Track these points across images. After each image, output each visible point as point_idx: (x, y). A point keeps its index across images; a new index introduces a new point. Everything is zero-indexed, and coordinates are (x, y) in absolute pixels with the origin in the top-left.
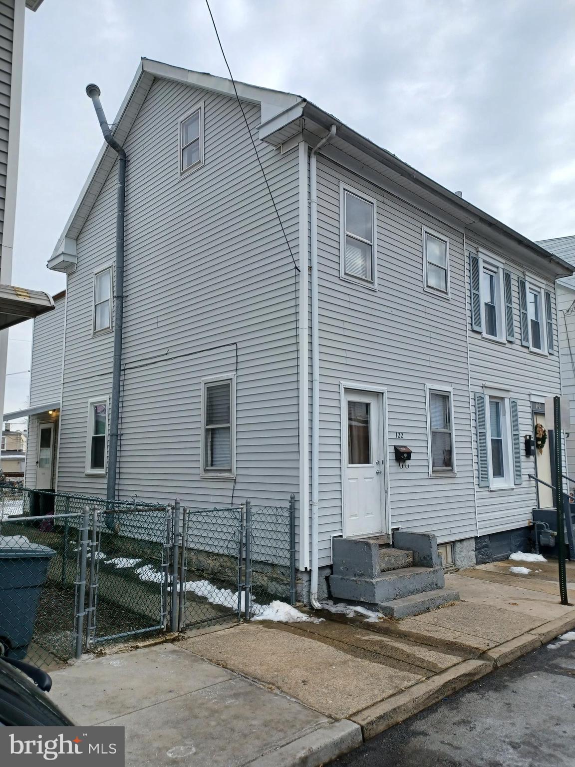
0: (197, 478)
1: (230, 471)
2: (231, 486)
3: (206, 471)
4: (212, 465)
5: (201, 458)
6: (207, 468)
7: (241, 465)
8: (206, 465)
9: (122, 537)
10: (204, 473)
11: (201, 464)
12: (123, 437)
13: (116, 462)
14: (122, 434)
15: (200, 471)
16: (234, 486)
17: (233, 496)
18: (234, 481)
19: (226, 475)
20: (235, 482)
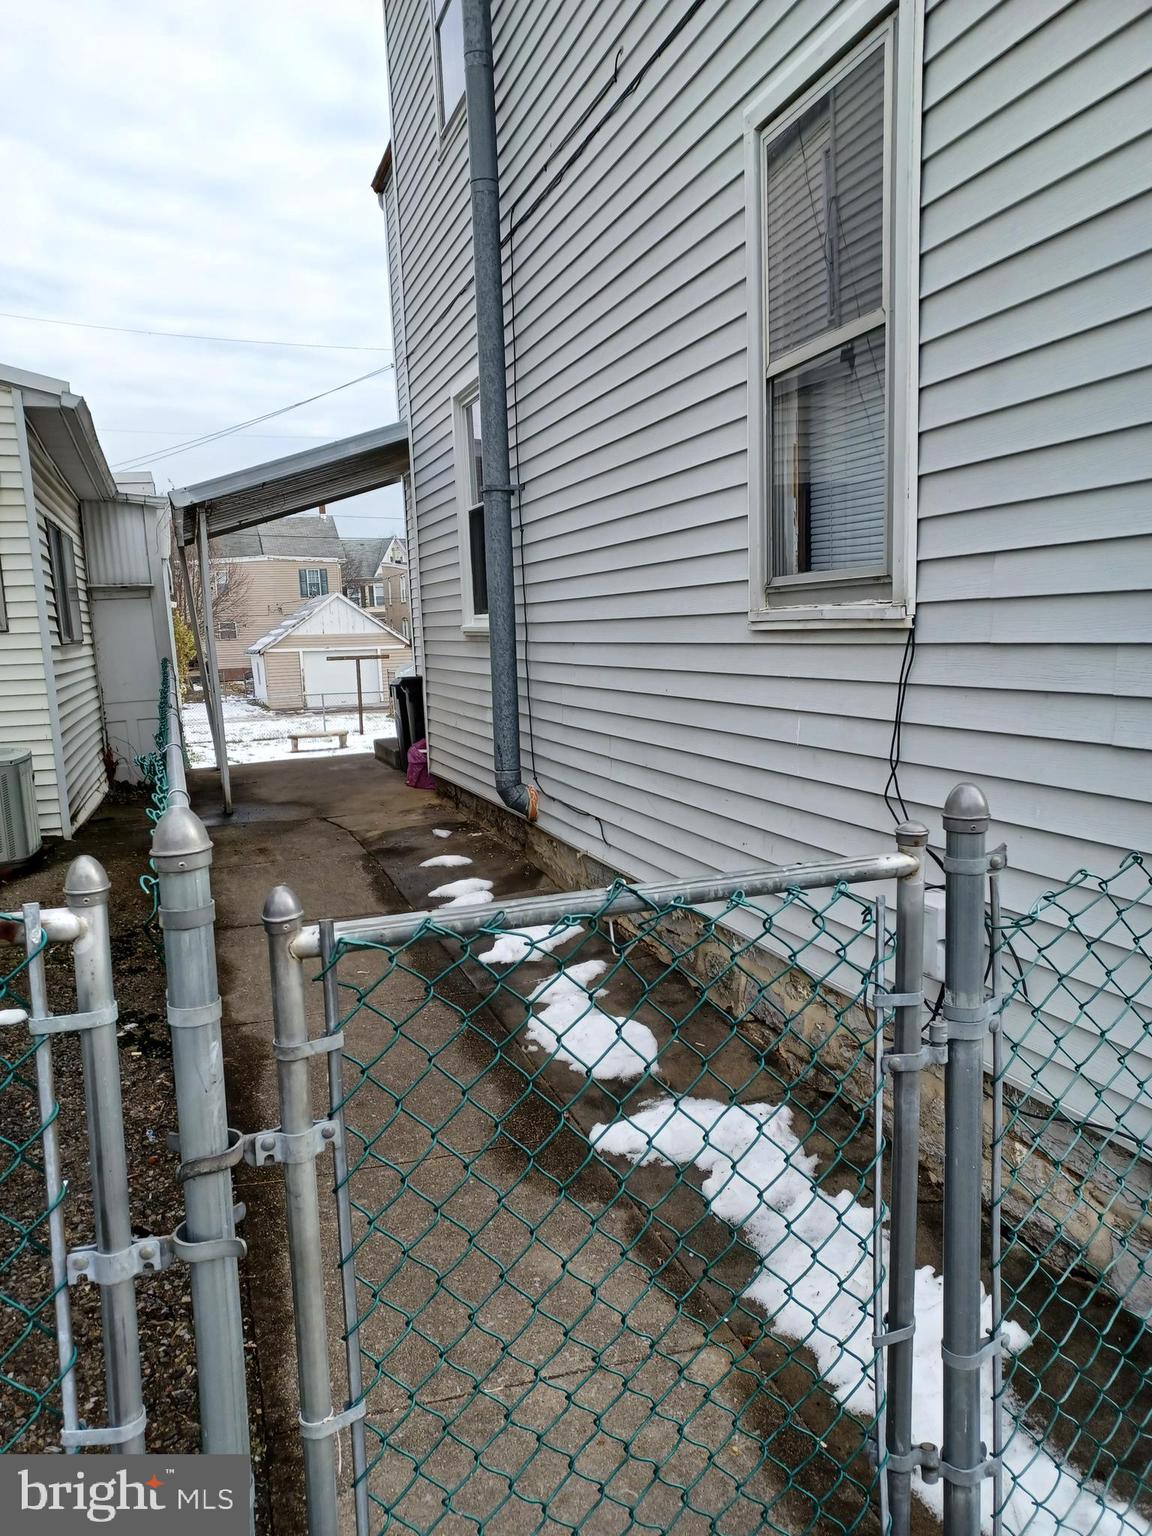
0: (739, 632)
1: (881, 584)
2: (887, 665)
3: (774, 594)
4: (805, 564)
5: (752, 536)
6: (779, 581)
7: (945, 541)
8: (776, 566)
9: (541, 832)
10: (763, 608)
11: (751, 567)
12: (527, 497)
13: (512, 606)
14: (523, 486)
15: (750, 599)
16: (907, 668)
17: (898, 723)
18: (904, 639)
19: (862, 608)
20: (912, 644)
